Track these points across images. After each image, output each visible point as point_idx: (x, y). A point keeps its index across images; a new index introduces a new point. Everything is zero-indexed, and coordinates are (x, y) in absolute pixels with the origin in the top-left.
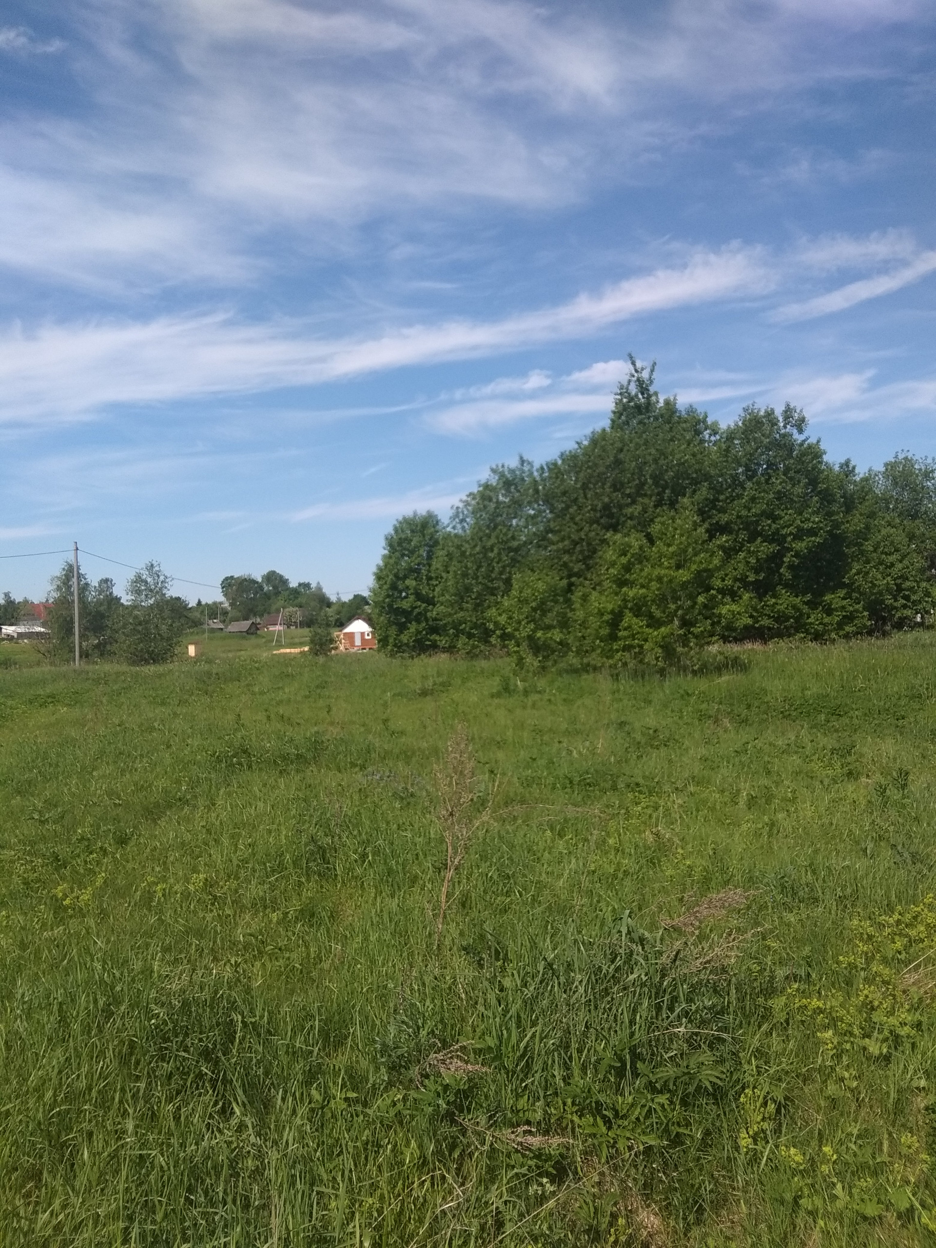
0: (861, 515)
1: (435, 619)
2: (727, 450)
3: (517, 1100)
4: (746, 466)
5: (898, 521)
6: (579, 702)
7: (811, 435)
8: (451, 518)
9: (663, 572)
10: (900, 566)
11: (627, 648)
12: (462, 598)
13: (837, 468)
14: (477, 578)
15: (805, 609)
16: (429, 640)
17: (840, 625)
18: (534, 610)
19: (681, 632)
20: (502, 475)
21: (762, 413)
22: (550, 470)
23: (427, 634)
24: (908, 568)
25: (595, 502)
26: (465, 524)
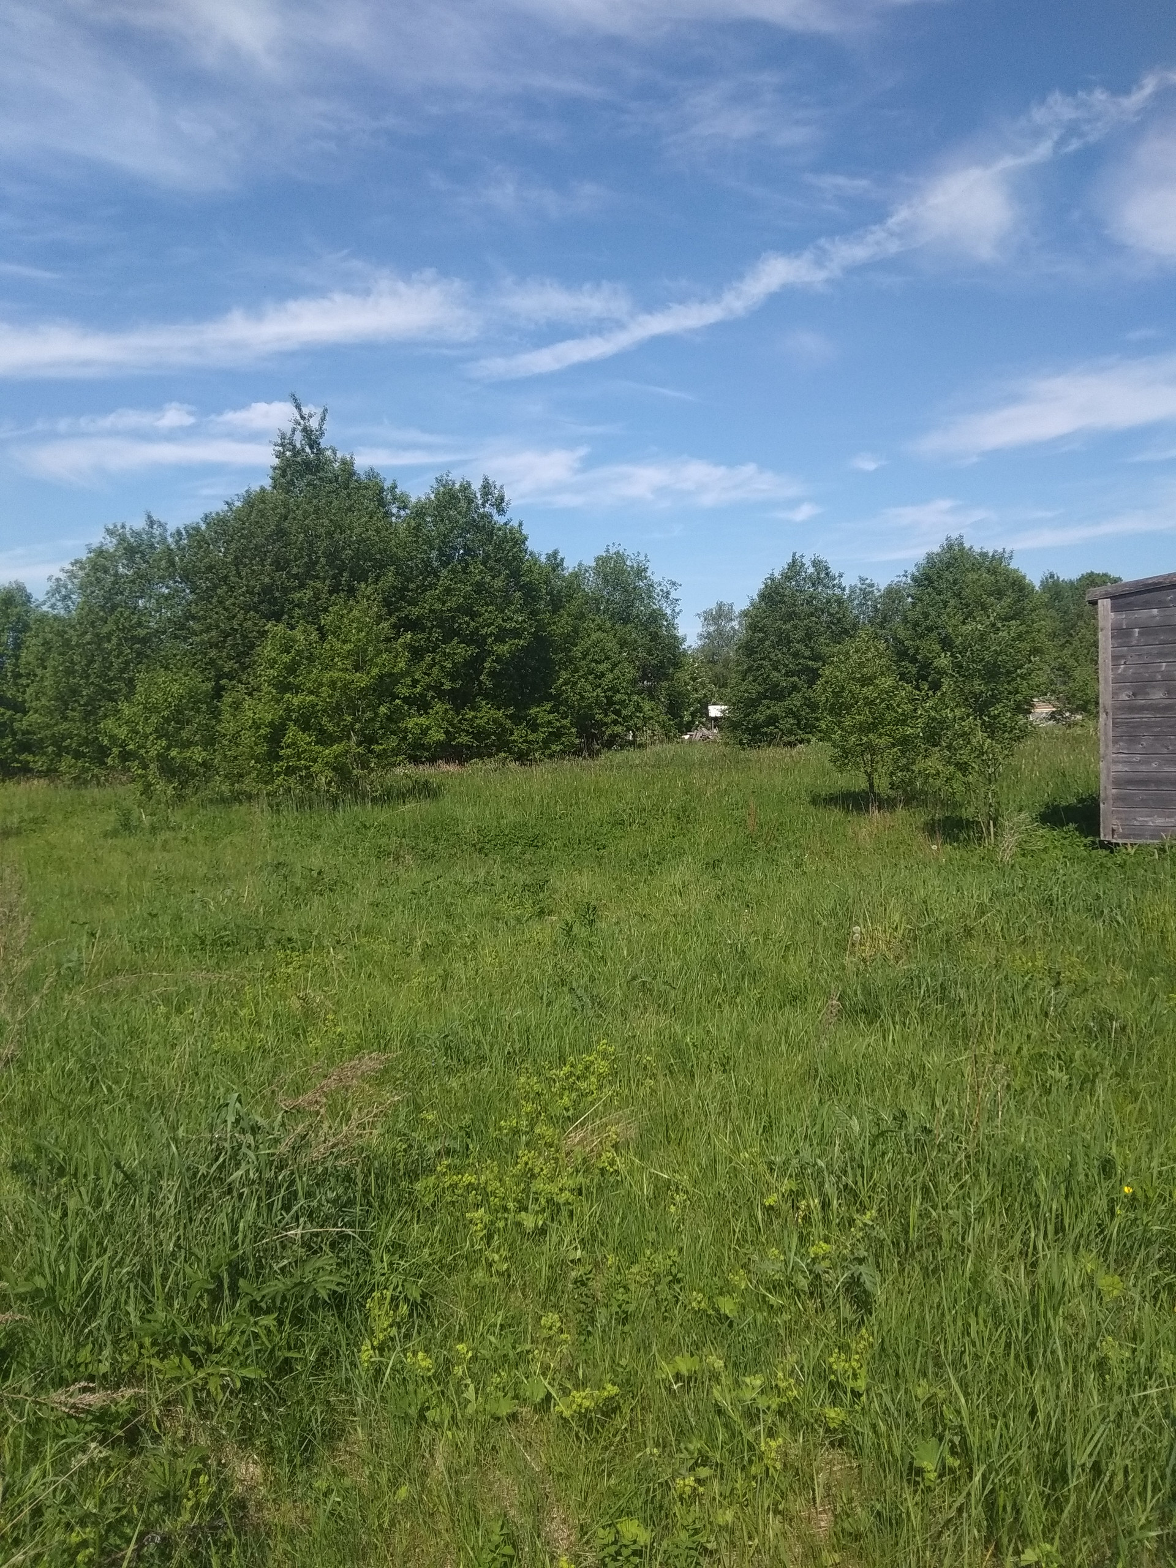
0: (569, 615)
1: (28, 732)
2: (418, 528)
3: (77, 1351)
4: (440, 549)
5: (608, 624)
6: (226, 841)
7: (512, 517)
8: (47, 593)
9: (336, 675)
10: (611, 676)
11: (290, 771)
12: (66, 704)
13: (543, 559)
14: (88, 677)
15: (508, 724)
16: (18, 761)
17: (546, 743)
18: (167, 720)
19: (360, 750)
20: (123, 539)
21: (457, 486)
22: (189, 535)
23: (14, 752)
24: (619, 678)
25: (252, 583)
26: (69, 603)
